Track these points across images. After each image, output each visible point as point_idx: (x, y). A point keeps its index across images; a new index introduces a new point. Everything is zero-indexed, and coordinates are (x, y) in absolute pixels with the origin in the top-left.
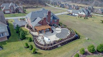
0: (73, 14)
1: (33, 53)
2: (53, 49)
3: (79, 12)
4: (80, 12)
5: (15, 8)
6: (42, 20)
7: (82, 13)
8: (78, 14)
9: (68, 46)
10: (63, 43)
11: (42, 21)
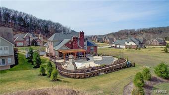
0: (118, 46)
1: (53, 81)
2: (90, 77)
3: (126, 43)
4: (128, 42)
5: (32, 39)
6: (70, 41)
7: (130, 44)
8: (125, 45)
9: (117, 73)
10: (109, 70)
11: (70, 43)
